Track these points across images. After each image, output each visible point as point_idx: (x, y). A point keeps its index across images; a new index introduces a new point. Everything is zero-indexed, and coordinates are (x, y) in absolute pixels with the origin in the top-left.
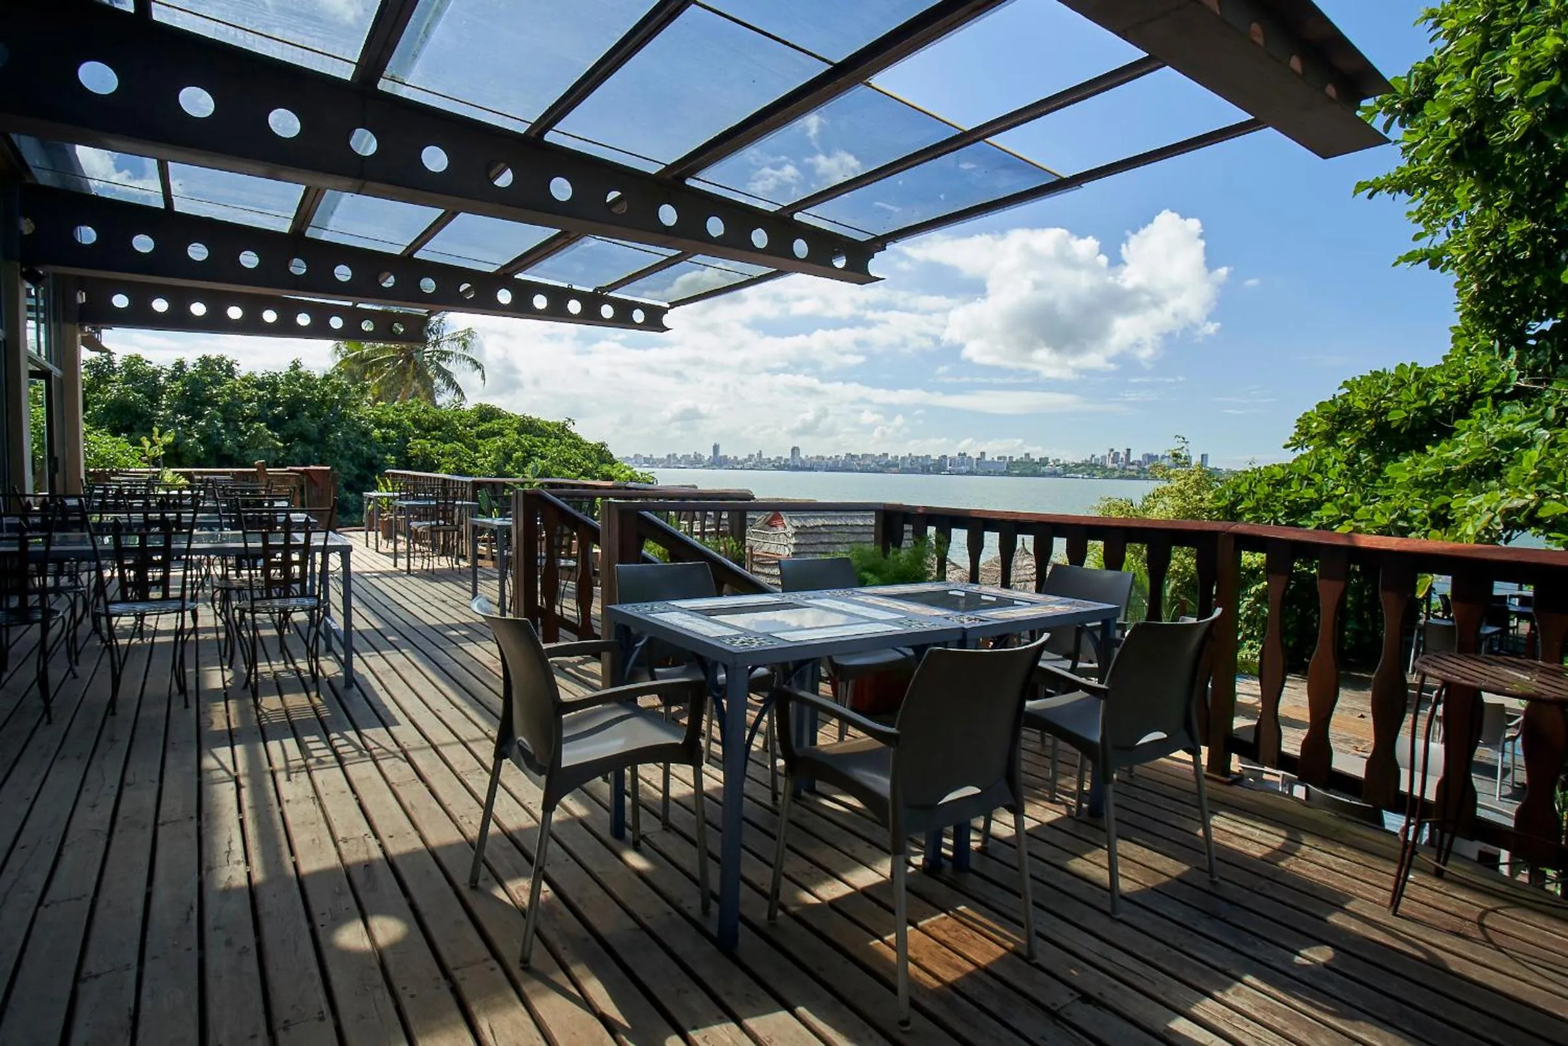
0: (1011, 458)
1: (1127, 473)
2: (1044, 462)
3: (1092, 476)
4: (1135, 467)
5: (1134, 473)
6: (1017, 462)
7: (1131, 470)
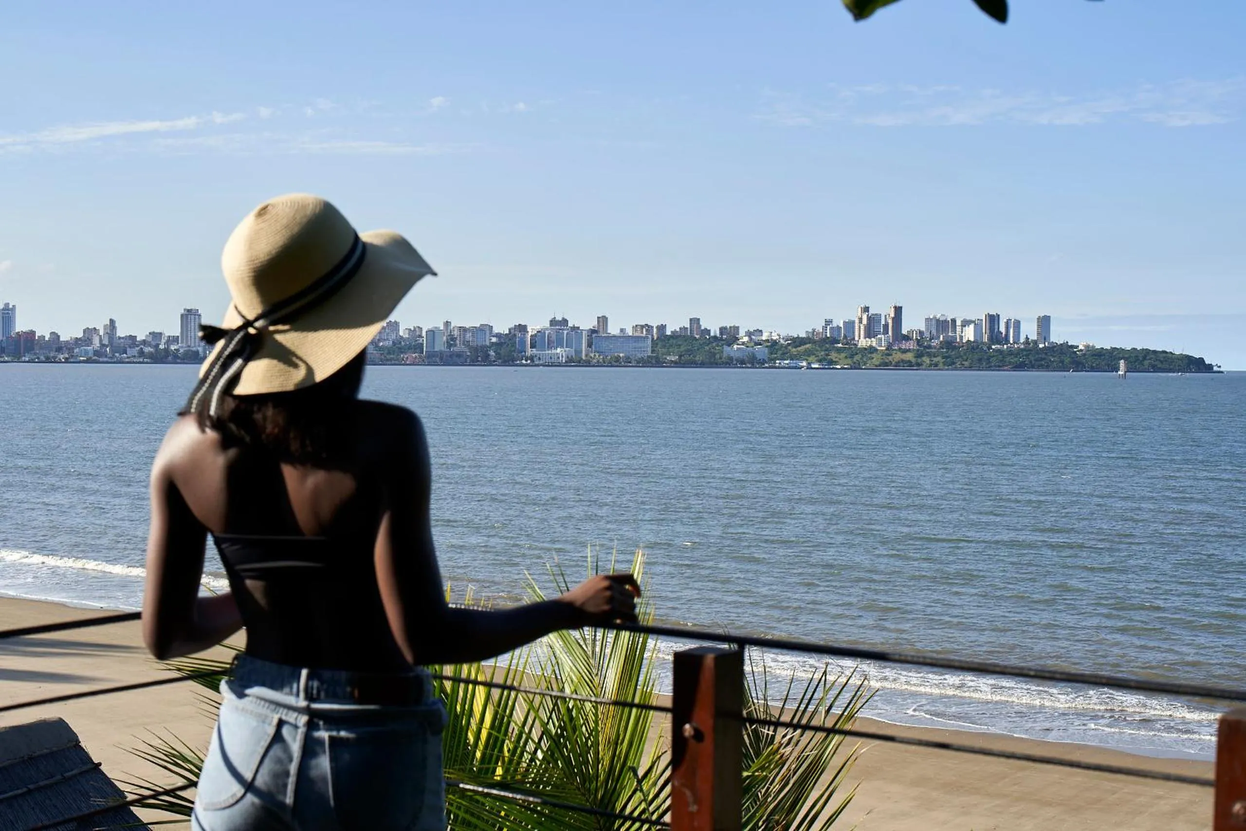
0: (662, 328)
1: (897, 356)
2: (730, 335)
3: (828, 363)
4: (911, 345)
5: (909, 356)
6: (675, 336)
7: (905, 351)
